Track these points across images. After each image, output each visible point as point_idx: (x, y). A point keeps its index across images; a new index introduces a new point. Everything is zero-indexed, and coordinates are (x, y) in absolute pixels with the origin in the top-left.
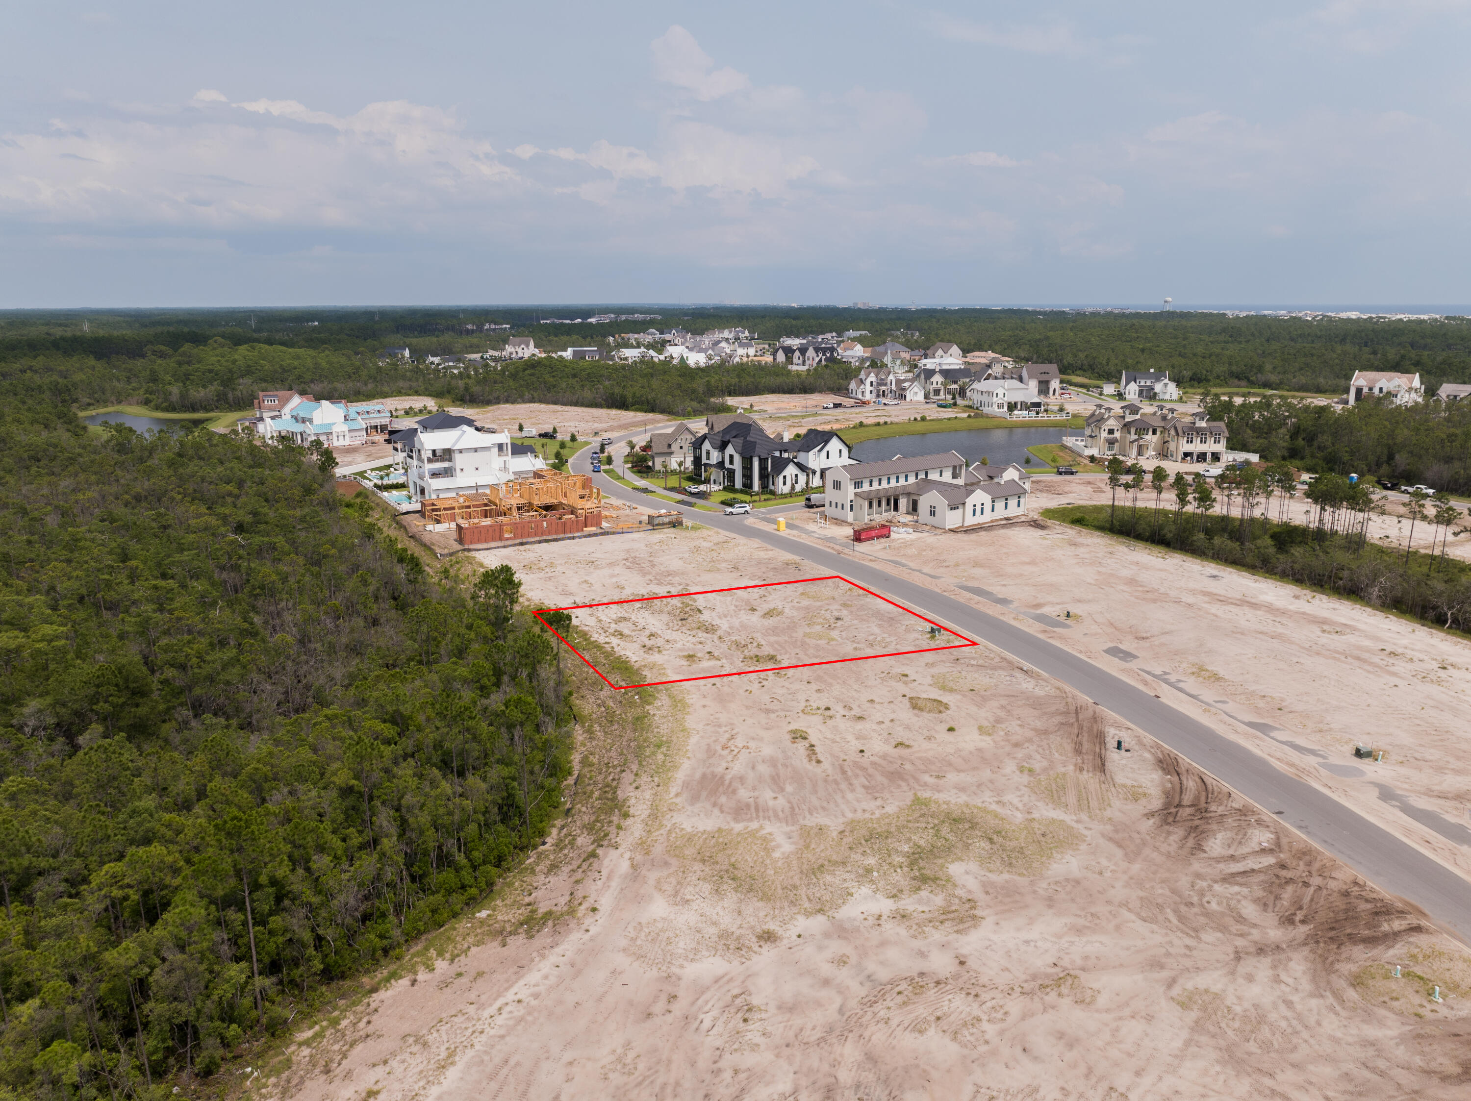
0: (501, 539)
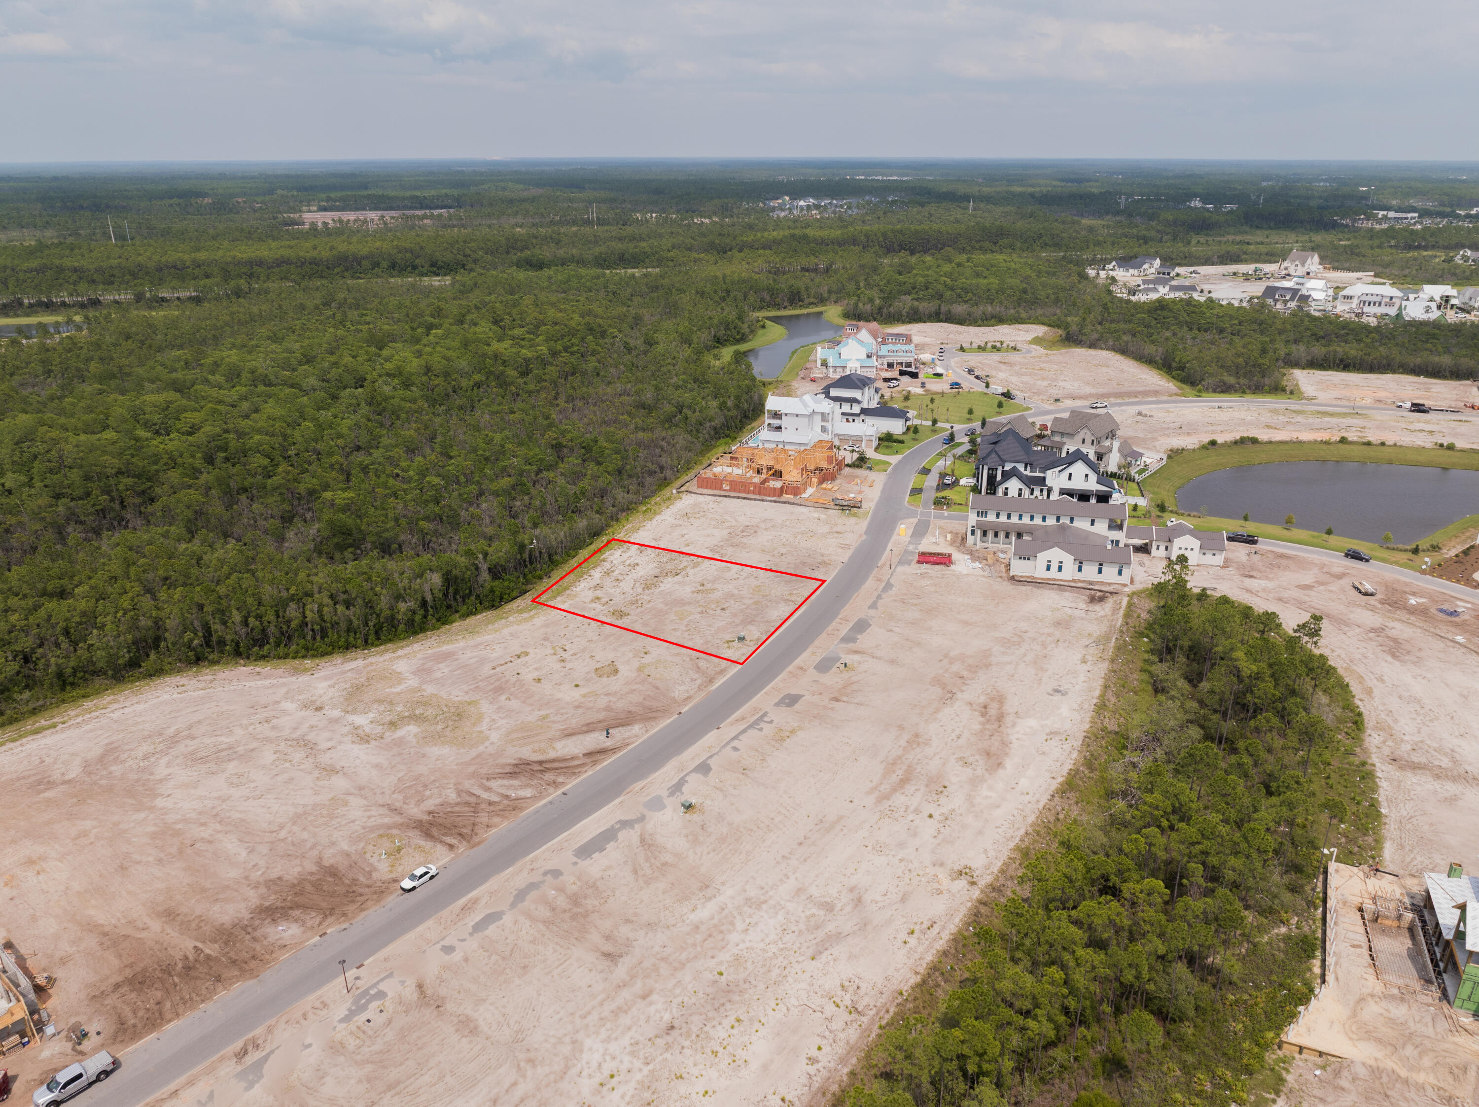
0: (721, 489)
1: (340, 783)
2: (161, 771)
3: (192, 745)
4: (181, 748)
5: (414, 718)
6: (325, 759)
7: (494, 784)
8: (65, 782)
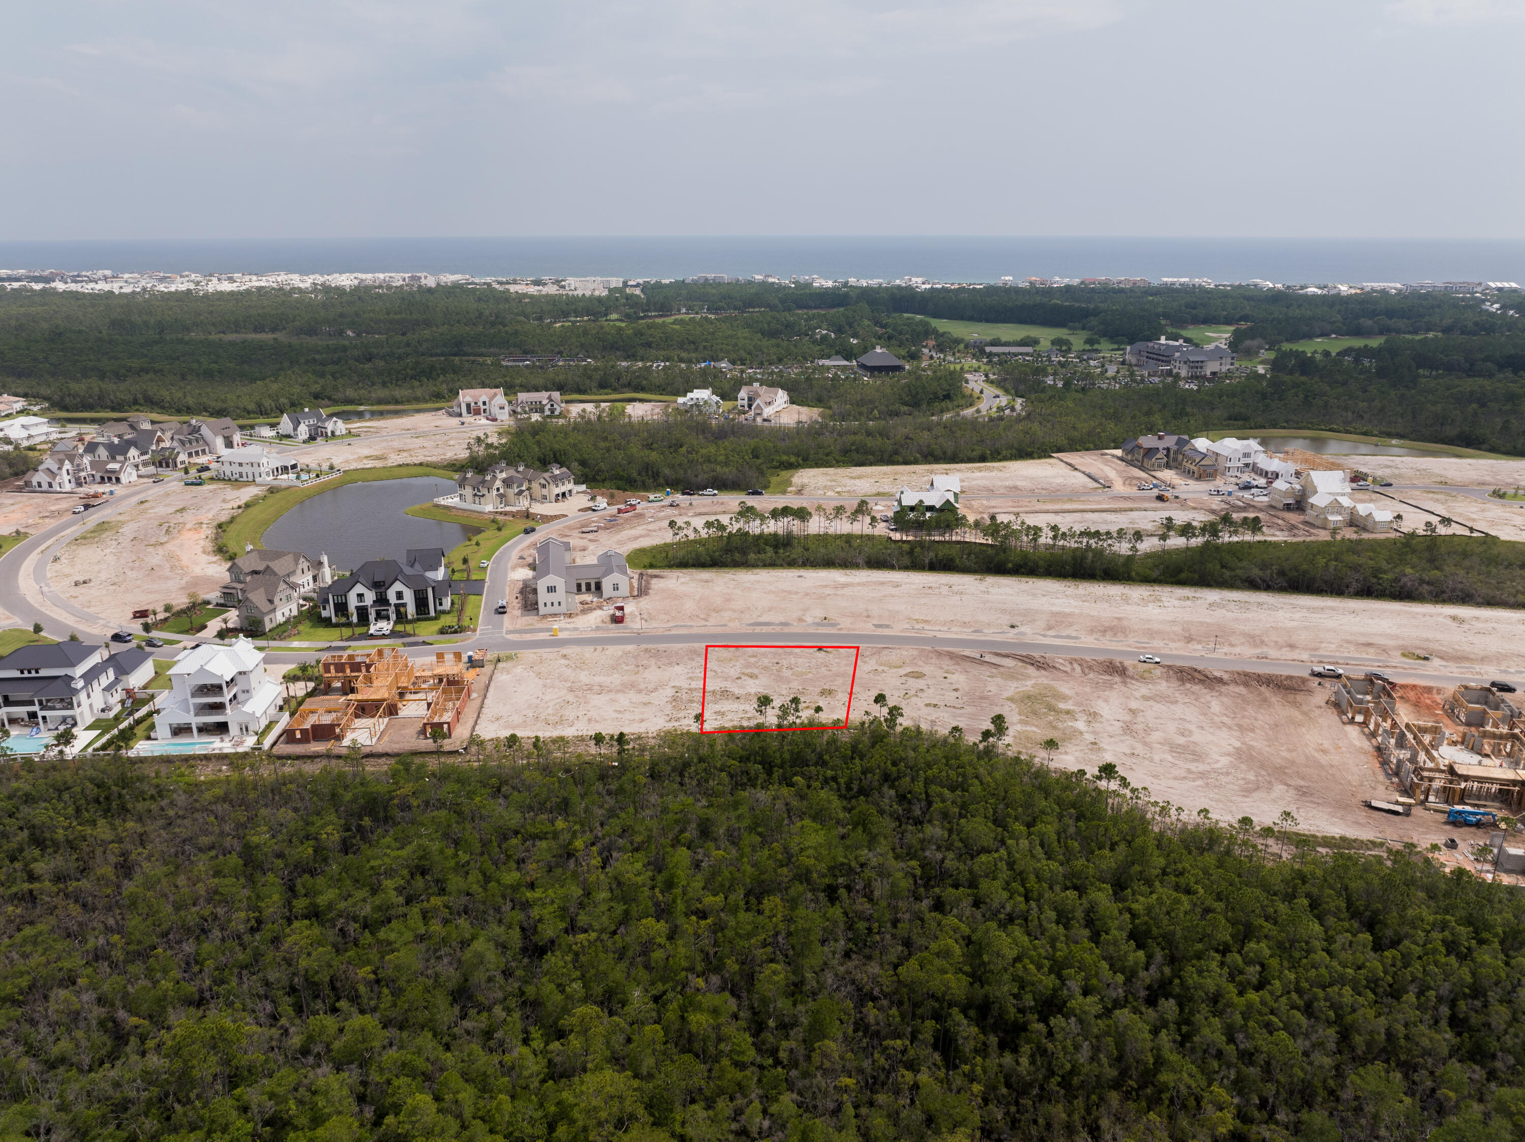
1: (1134, 705)
2: (1224, 761)
3: (1193, 766)
4: (1201, 767)
5: (1051, 708)
6: (1127, 717)
7: (1068, 669)
8: (1288, 785)
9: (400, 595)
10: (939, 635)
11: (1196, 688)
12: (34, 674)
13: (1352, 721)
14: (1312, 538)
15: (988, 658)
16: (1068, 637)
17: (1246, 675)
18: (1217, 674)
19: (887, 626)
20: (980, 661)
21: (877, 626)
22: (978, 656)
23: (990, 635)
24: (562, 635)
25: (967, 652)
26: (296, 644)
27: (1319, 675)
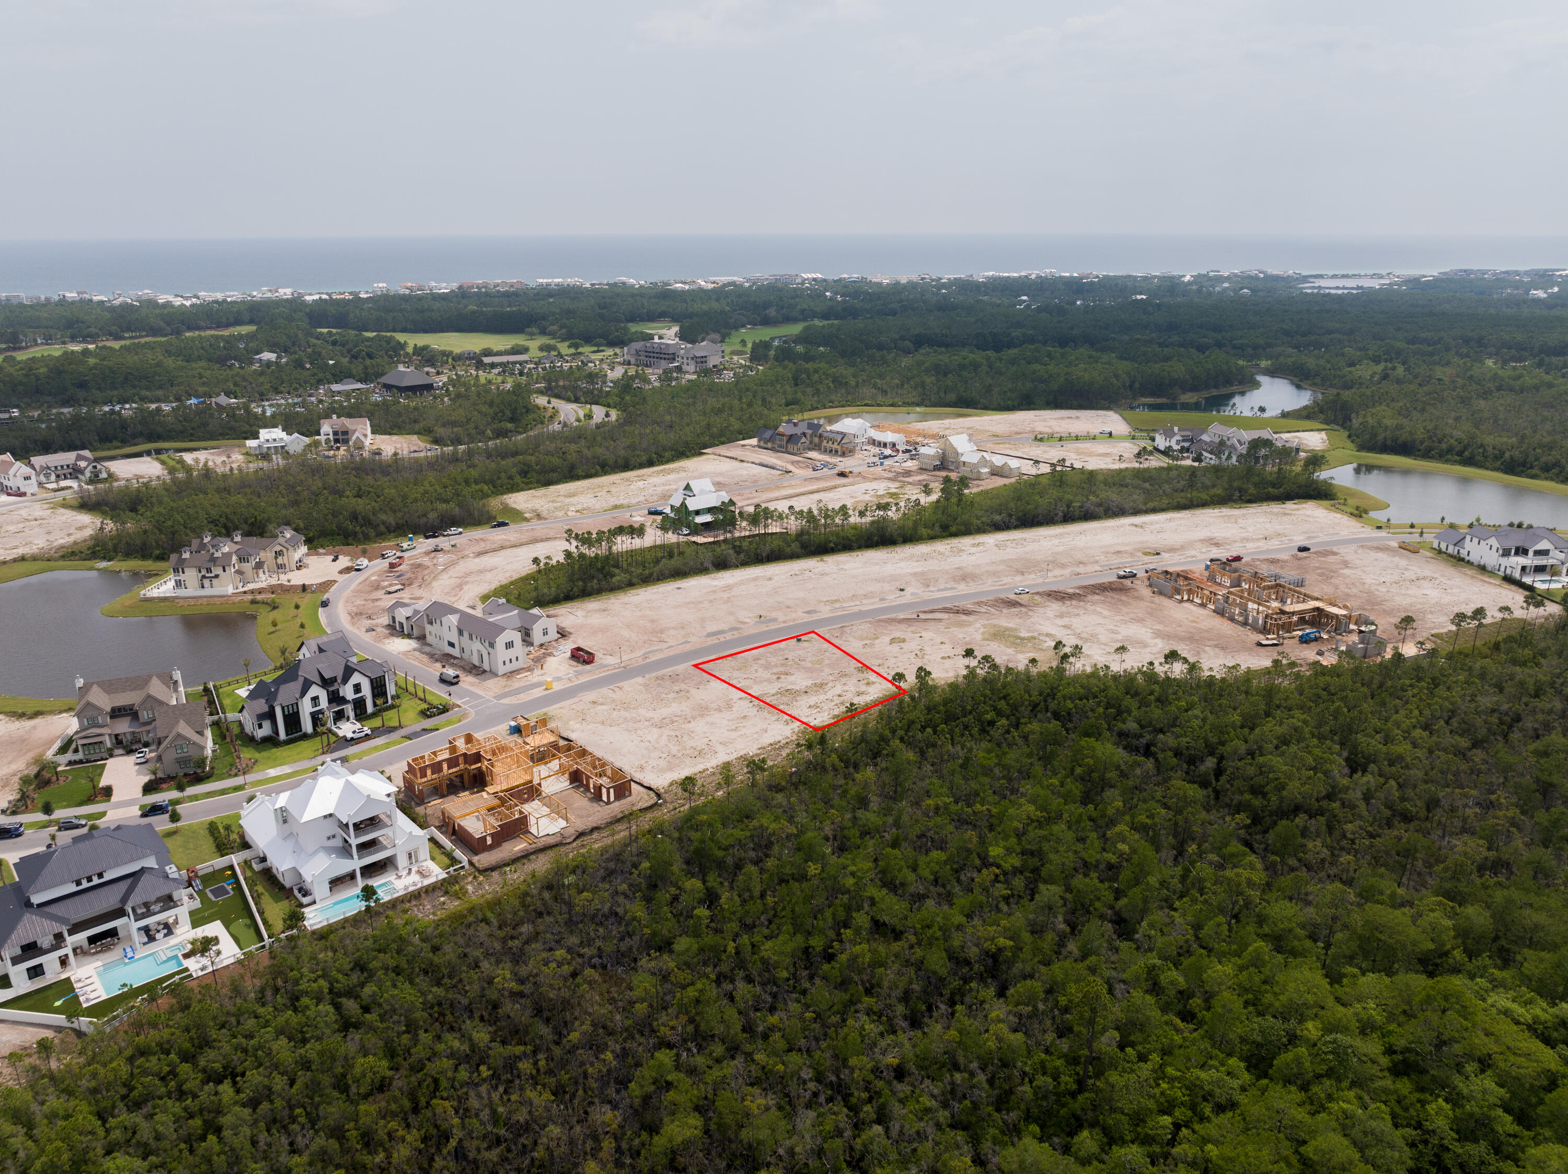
1: (1059, 623)
5: (1020, 638)
9: (357, 688)
10: (864, 608)
11: (1074, 602)
12: (96, 881)
13: (1182, 601)
14: (981, 488)
15: (922, 616)
16: (946, 589)
17: (1086, 587)
18: (1071, 591)
19: (815, 612)
20: (918, 619)
21: (809, 612)
22: (915, 616)
23: (894, 599)
24: (557, 687)
25: (901, 616)
26: (272, 772)
27: (1124, 577)
